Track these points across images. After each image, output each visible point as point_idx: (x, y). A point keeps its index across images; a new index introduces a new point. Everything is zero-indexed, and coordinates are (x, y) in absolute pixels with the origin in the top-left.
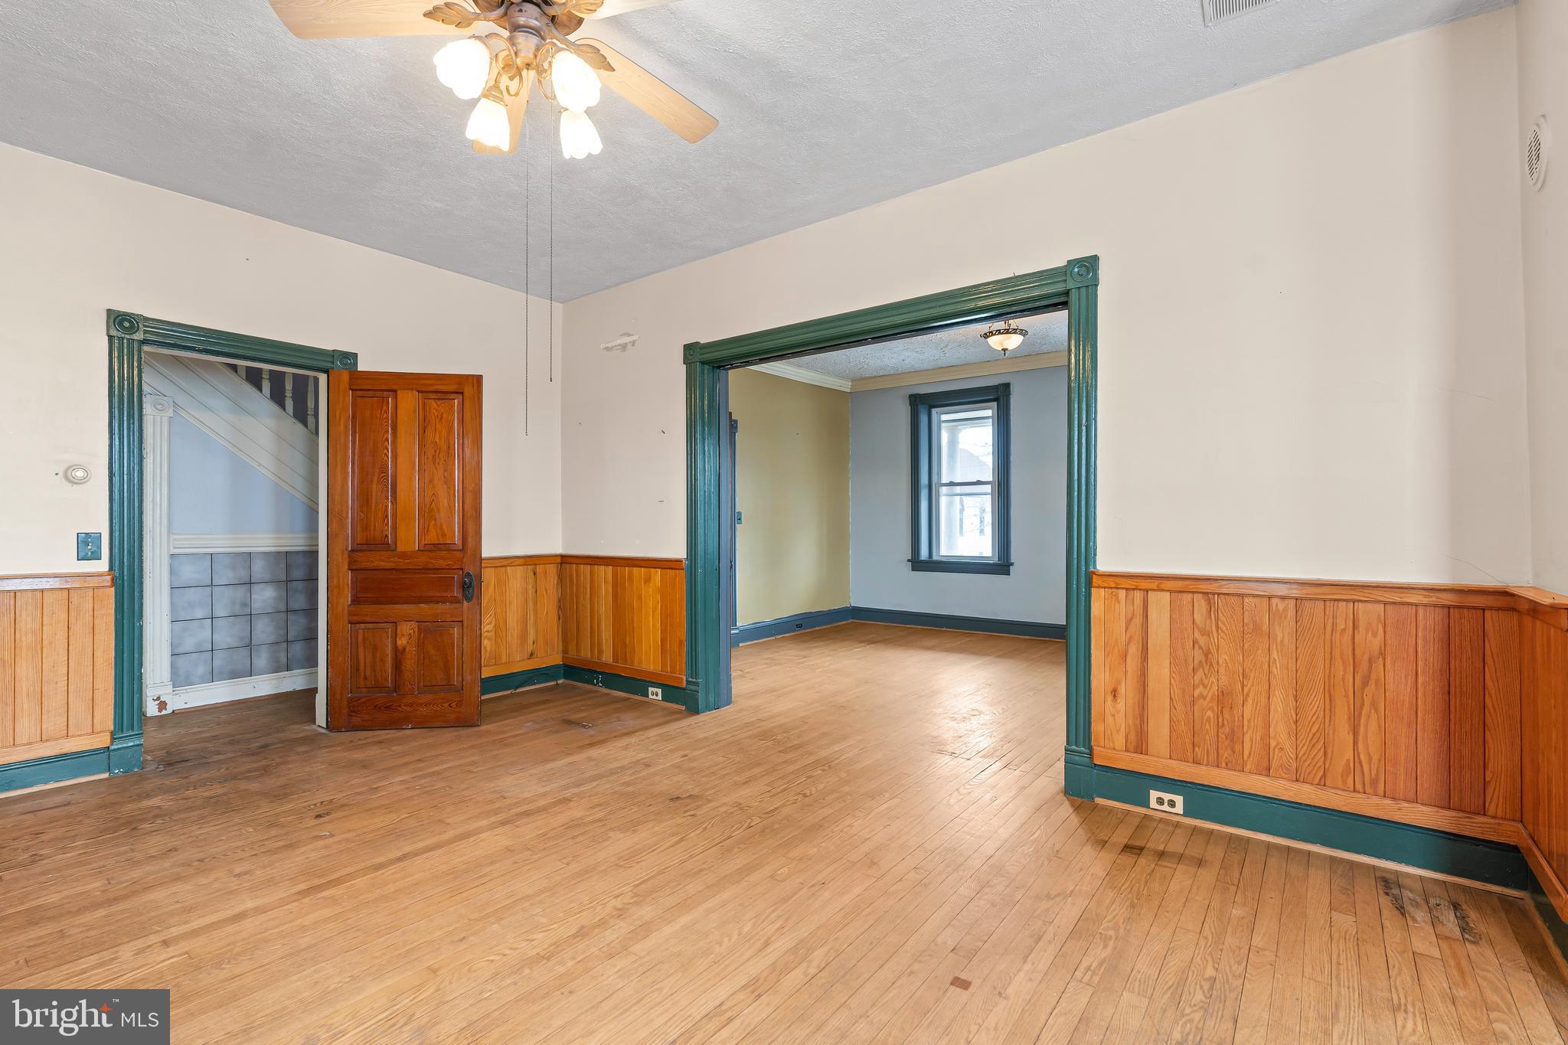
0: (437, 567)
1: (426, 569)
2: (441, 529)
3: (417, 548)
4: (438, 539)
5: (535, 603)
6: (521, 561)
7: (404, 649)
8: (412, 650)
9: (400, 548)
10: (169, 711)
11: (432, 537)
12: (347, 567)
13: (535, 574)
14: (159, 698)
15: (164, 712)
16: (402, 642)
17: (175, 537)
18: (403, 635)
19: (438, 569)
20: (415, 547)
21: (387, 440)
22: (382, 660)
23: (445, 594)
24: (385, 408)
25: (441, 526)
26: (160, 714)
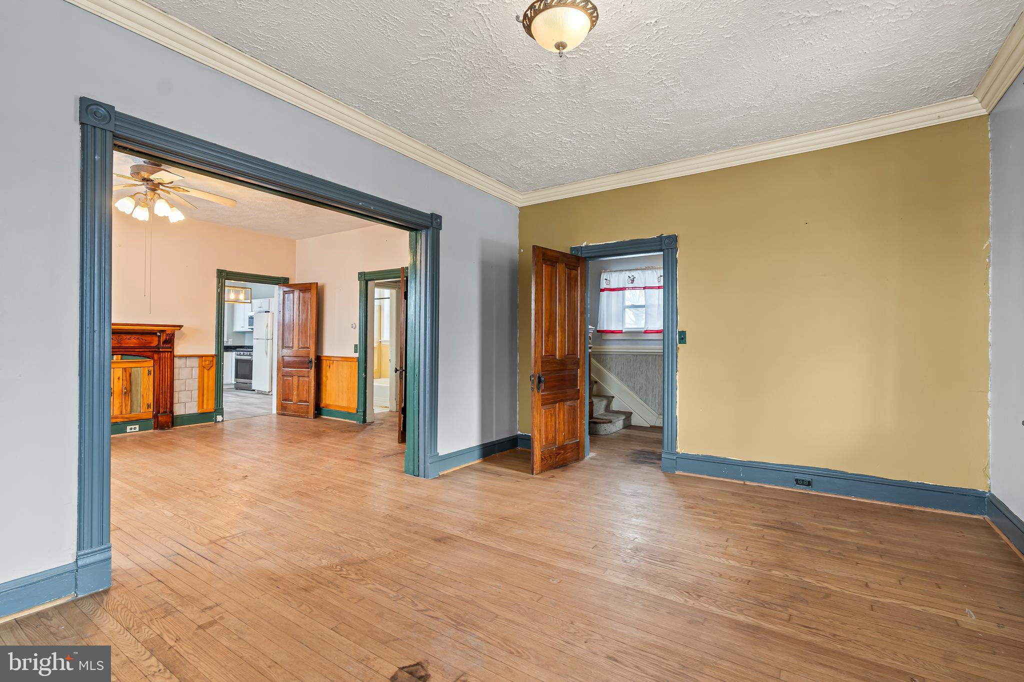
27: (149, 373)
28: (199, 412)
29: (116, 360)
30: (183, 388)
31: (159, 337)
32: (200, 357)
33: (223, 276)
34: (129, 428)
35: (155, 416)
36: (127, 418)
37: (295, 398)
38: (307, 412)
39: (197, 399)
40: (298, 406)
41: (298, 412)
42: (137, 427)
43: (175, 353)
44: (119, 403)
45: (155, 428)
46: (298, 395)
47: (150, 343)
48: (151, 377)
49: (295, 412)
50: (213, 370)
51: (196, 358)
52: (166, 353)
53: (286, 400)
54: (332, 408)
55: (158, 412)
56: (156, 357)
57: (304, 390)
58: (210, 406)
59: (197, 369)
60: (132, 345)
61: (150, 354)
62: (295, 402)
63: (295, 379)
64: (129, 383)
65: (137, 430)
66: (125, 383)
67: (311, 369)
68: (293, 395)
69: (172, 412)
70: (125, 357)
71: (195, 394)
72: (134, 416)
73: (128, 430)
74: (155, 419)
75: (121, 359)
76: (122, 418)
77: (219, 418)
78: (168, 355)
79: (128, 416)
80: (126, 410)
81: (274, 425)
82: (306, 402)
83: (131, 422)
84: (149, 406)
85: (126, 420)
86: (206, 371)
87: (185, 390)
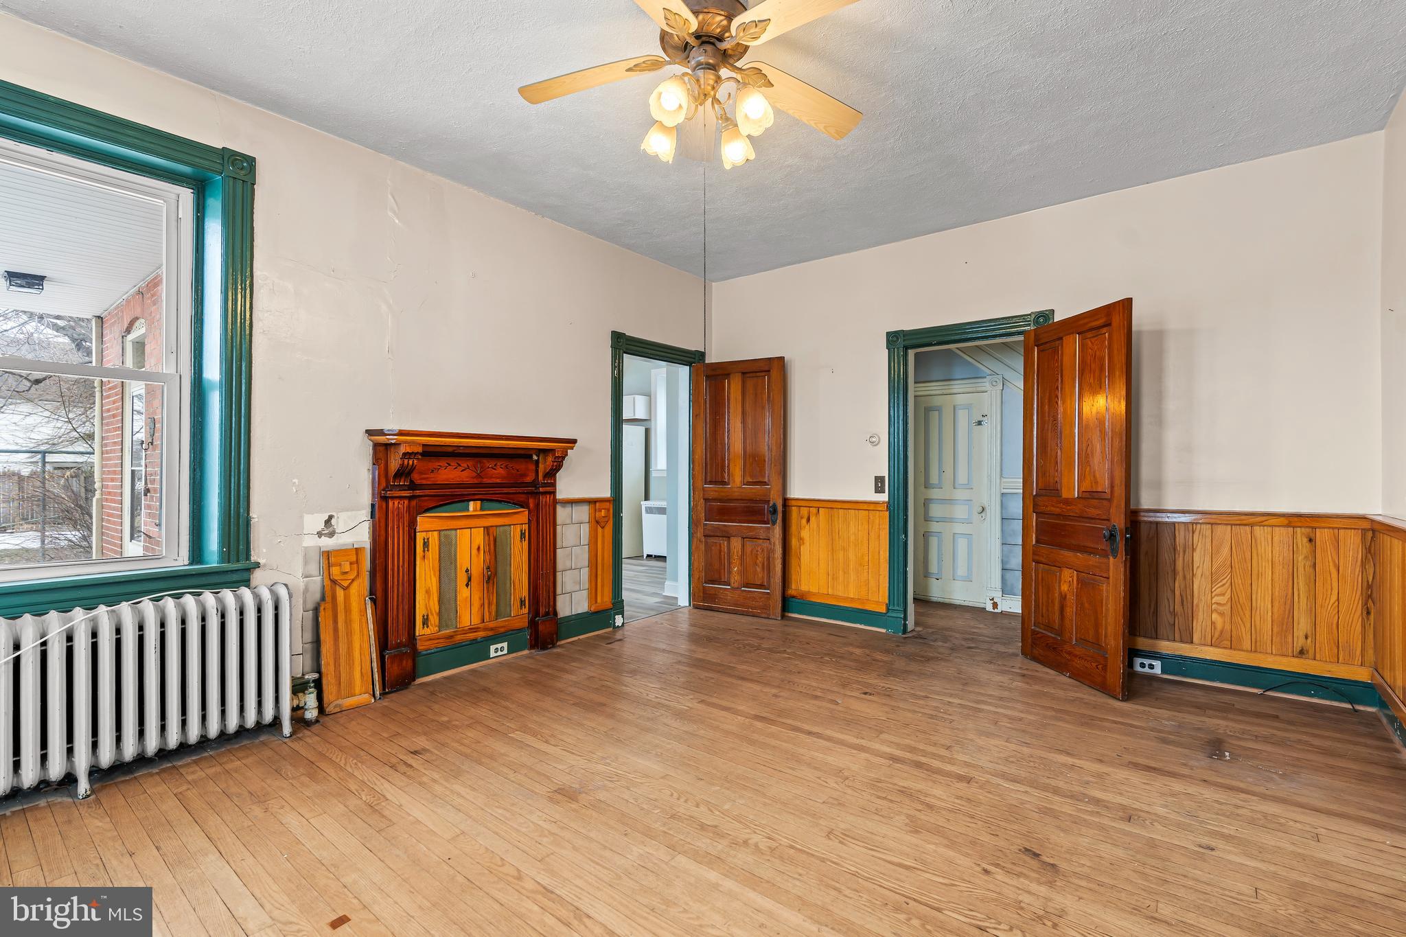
0: (1090, 516)
1: (1081, 517)
2: (1094, 476)
3: (1076, 496)
4: (1092, 487)
5: (1313, 581)
6: (1284, 521)
7: (1066, 596)
8: (1071, 599)
9: (1065, 495)
10: (998, 610)
11: (1087, 486)
12: (1032, 510)
13: (1310, 540)
14: (993, 599)
15: (996, 611)
16: (1065, 588)
17: (1005, 480)
18: (1065, 582)
19: (1092, 519)
20: (1074, 494)
21: (1057, 388)
22: (1053, 602)
23: (1096, 546)
24: (1056, 357)
25: (1094, 472)
26: (993, 611)
27: (522, 535)
28: (592, 609)
29: (474, 511)
30: (568, 565)
31: (537, 462)
32: (592, 502)
33: (623, 345)
34: (493, 648)
35: (533, 624)
36: (492, 629)
37: (736, 578)
38: (766, 607)
39: (587, 586)
40: (744, 594)
41: (742, 606)
42: (505, 645)
43: (559, 496)
44: (480, 599)
45: (532, 647)
46: (743, 572)
47: (525, 475)
48: (526, 544)
49: (736, 605)
50: (609, 529)
51: (586, 504)
52: (548, 496)
53: (713, 582)
54: (814, 600)
55: (537, 614)
56: (531, 502)
57: (756, 564)
58: (605, 599)
59: (587, 525)
60: (498, 481)
61: (522, 498)
62: (736, 585)
63: (736, 543)
64: (493, 557)
65: (505, 652)
66: (488, 557)
67: (774, 523)
68: (730, 572)
69: (555, 613)
70: (486, 504)
71: (585, 573)
72: (502, 625)
73: (492, 654)
74: (531, 628)
75: (482, 509)
76: (485, 629)
77: (619, 620)
78: (548, 498)
79: (492, 624)
80: (490, 613)
81: (684, 626)
82: (761, 586)
83: (496, 638)
84: (522, 603)
85: (490, 633)
86: (600, 529)
87: (571, 569)
